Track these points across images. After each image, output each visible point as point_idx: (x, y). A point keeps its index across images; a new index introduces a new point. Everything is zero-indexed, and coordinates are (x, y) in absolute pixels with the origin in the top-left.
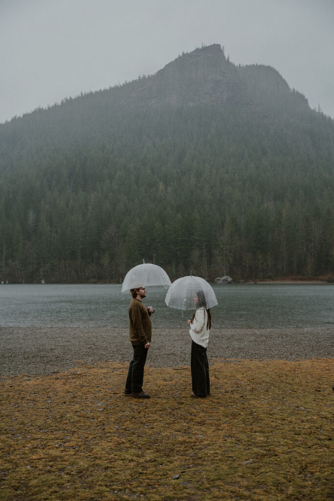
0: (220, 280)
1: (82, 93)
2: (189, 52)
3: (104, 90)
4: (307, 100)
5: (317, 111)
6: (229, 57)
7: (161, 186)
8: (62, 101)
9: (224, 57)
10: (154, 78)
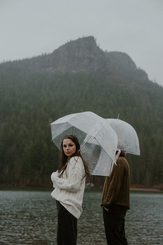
2: (74, 40)
4: (147, 75)
9: (96, 44)
10: (51, 55)
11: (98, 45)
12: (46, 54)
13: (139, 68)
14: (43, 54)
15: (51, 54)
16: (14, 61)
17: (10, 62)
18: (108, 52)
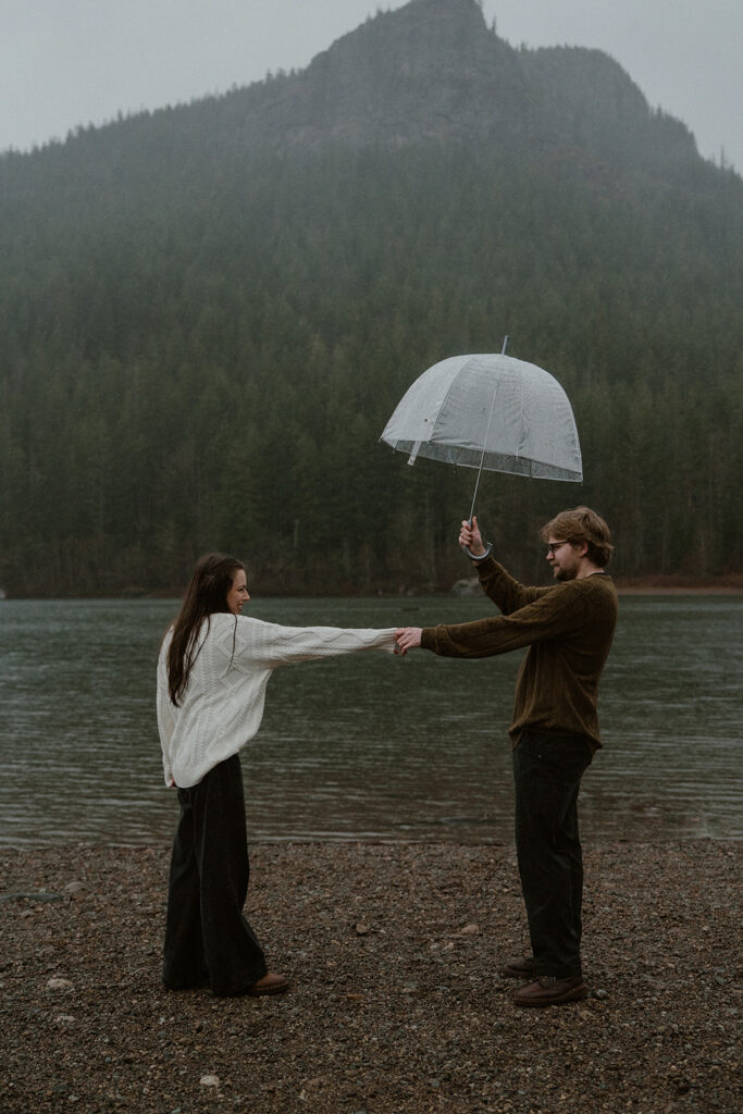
0: (466, 586)
1: (120, 114)
2: (393, 9)
3: (177, 108)
4: (691, 137)
5: (718, 163)
6: (494, 23)
7: (317, 345)
8: (70, 134)
9: (482, 21)
10: (304, 75)
11: (489, 25)
12: (281, 75)
13: (659, 110)
14: (269, 75)
15: (300, 71)
16: (158, 113)
17: (144, 116)
18: (532, 52)
